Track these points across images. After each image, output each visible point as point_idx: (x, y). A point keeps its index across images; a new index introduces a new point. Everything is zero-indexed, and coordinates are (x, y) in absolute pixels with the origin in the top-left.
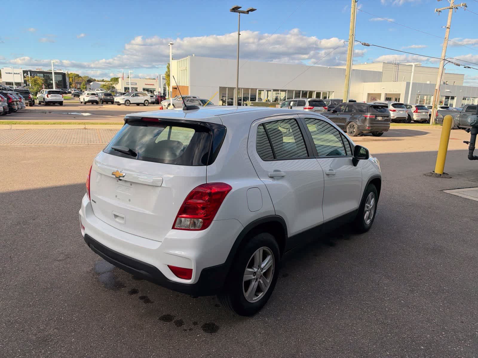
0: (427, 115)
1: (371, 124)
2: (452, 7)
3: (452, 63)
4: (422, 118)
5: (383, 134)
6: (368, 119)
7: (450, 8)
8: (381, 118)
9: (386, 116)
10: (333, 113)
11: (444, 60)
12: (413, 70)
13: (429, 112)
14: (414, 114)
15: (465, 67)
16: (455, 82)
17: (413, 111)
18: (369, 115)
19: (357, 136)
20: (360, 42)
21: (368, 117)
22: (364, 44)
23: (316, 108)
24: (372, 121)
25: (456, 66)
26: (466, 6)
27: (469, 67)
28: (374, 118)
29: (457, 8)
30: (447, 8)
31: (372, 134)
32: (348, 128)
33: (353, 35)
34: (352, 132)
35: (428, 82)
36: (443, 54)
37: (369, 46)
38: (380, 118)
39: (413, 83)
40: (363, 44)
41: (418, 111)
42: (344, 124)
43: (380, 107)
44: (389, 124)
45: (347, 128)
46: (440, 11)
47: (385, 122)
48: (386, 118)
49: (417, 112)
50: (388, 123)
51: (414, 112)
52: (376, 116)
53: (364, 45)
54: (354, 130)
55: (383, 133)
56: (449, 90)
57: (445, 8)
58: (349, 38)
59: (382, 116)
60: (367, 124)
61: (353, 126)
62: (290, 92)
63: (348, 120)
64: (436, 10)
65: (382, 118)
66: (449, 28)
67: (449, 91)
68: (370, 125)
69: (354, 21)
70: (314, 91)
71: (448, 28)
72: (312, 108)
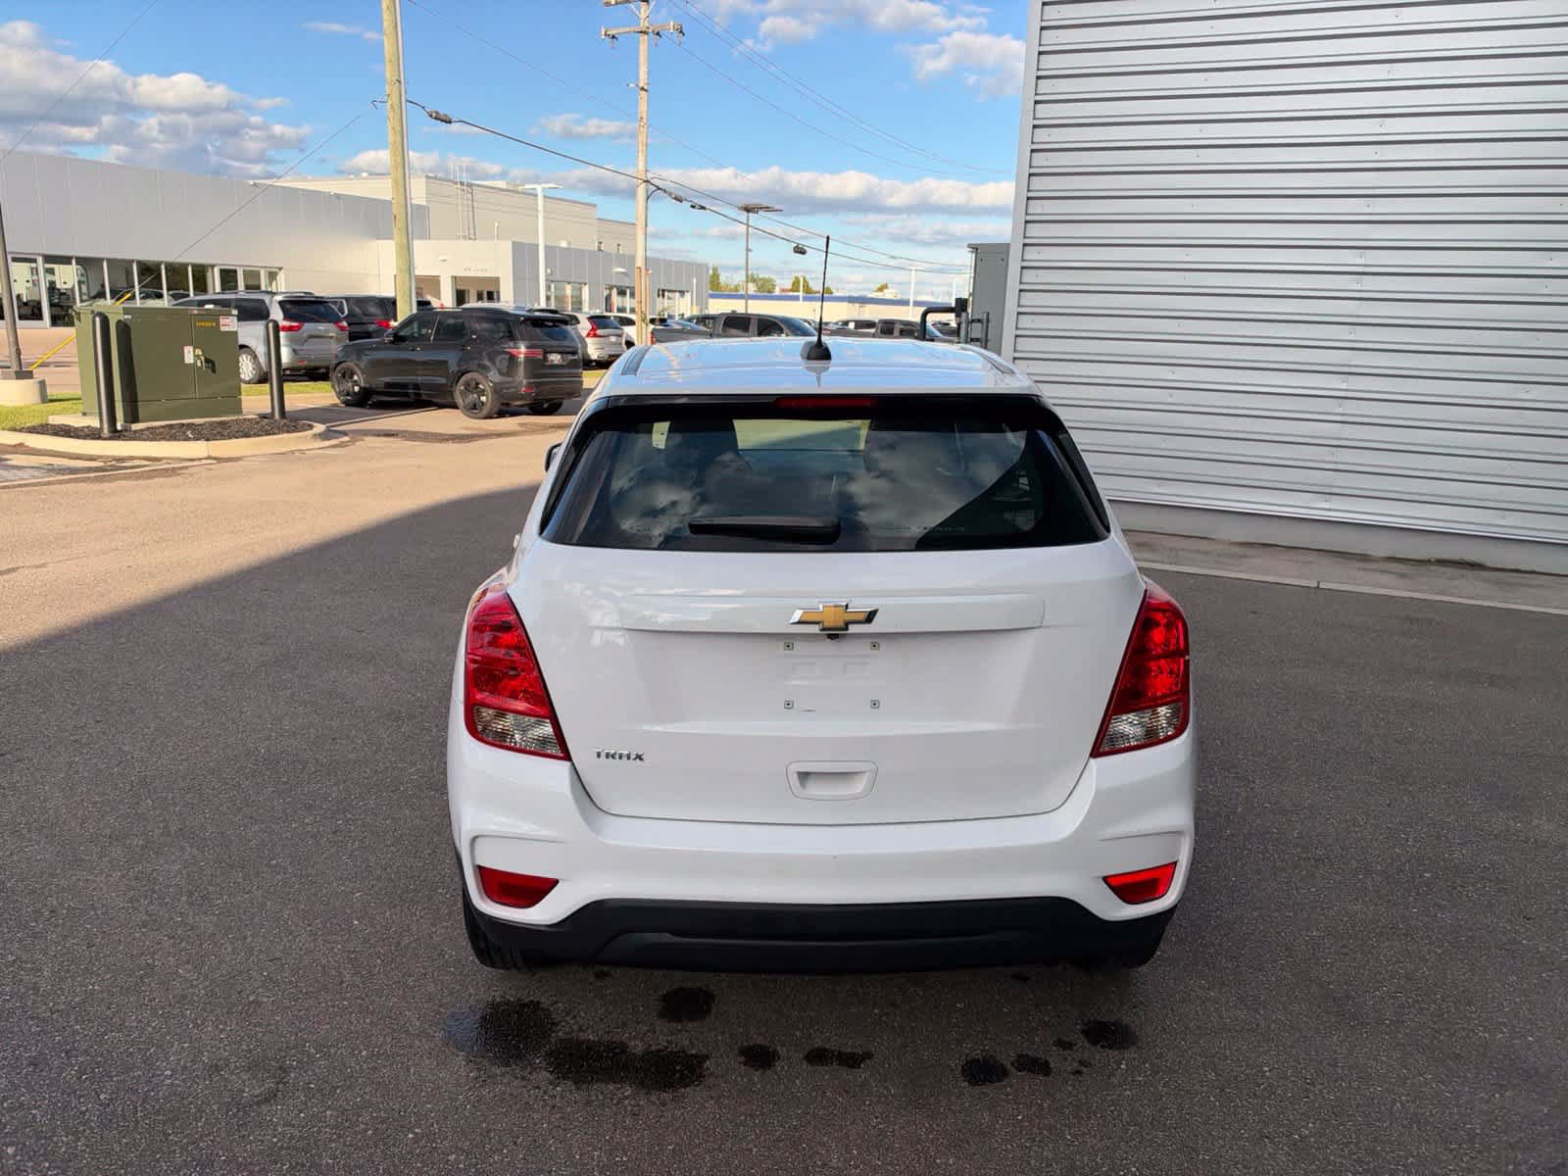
0: (621, 344)
1: (535, 376)
2: (648, 28)
3: (665, 191)
4: (613, 353)
5: (562, 407)
6: (522, 360)
7: (641, 32)
8: (559, 357)
9: (568, 350)
10: (391, 342)
11: (645, 181)
12: (540, 207)
13: (624, 336)
14: (589, 341)
15: (693, 207)
16: (619, 245)
17: (584, 333)
18: (522, 350)
19: (491, 418)
20: (423, 108)
21: (522, 356)
22: (434, 115)
23: (309, 327)
24: (537, 366)
25: (674, 201)
26: (681, 32)
27: (703, 208)
28: (541, 357)
29: (658, 34)
30: (632, 29)
31: (531, 409)
32: (461, 392)
33: (400, 82)
34: (475, 405)
35: (564, 244)
36: (641, 166)
37: (450, 122)
38: (555, 358)
39: (546, 246)
40: (431, 116)
41: (599, 332)
42: (443, 381)
43: (551, 324)
44: (579, 376)
45: (458, 392)
46: (613, 37)
47: (570, 368)
48: (571, 357)
49: (595, 335)
50: (575, 371)
51: (588, 335)
52: (546, 353)
53: (436, 118)
54: (483, 399)
55: (561, 404)
56: (623, 270)
57: (628, 30)
58: (388, 92)
59: (559, 353)
60: (521, 379)
61: (477, 384)
62: (87, 263)
63: (453, 368)
64: (603, 33)
65: (562, 358)
66: (646, 90)
67: (623, 273)
68: (532, 381)
69: (397, 33)
70: (213, 266)
71: (642, 89)
72: (298, 328)
